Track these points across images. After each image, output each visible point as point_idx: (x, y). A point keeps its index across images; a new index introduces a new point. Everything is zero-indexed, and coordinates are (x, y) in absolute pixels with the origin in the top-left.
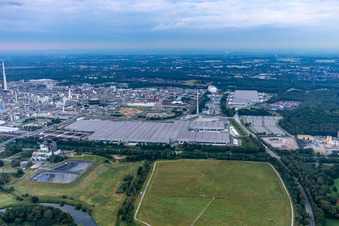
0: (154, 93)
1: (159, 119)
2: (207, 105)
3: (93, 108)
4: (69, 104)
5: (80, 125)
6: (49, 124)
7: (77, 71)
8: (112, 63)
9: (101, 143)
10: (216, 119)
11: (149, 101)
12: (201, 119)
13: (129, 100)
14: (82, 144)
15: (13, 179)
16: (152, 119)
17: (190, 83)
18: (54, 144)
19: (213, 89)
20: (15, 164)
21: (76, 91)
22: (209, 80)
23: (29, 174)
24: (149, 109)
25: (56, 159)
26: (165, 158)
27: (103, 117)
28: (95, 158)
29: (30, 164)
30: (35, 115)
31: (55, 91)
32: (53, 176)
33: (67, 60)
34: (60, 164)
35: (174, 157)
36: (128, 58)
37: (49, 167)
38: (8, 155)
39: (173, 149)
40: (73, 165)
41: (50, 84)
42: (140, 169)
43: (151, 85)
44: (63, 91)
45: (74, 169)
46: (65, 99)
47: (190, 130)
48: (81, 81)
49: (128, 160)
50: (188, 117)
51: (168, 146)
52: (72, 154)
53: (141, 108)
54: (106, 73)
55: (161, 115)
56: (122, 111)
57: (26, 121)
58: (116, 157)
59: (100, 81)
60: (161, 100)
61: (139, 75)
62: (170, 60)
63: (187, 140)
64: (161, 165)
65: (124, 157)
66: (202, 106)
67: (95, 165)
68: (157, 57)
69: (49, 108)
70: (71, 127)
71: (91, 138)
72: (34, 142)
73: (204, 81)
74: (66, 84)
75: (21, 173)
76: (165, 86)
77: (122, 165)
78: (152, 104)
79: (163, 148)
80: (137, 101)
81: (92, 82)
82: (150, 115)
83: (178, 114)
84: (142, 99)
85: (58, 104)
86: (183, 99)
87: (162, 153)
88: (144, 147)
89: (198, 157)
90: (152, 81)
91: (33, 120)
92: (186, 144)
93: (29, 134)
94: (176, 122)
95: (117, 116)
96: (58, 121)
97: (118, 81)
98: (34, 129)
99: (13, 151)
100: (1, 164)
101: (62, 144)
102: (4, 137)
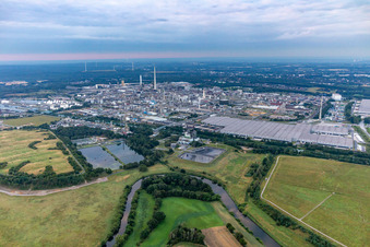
0: (277, 97)
1: (282, 120)
2: (330, 111)
3: (223, 108)
4: (203, 103)
5: (213, 120)
6: (189, 118)
7: (208, 76)
8: (238, 70)
9: (231, 136)
10: (340, 125)
11: (273, 104)
12: (323, 124)
13: (253, 102)
14: (215, 135)
15: (166, 155)
16: (276, 120)
17: (313, 90)
18: (195, 132)
19: (337, 97)
20: (168, 145)
21: (209, 93)
22: (333, 88)
23: (177, 153)
24: (272, 112)
25: (197, 144)
26: (287, 153)
27: (232, 115)
28: (227, 147)
29: (177, 146)
30: (178, 110)
31: (191, 92)
32: (194, 157)
33: (199, 67)
34: (199, 149)
35: (295, 154)
36: (252, 64)
37: (191, 149)
38: (162, 138)
39: (295, 147)
40: (209, 150)
41: (187, 86)
42: (265, 160)
43: (274, 91)
44: (198, 92)
45: (211, 154)
46: (200, 99)
47: (312, 132)
48: (211, 85)
49: (254, 152)
50: (310, 121)
51: (290, 144)
52: (208, 142)
53: (265, 110)
54: (232, 78)
55: (283, 118)
56: (248, 112)
57: (172, 114)
58: (244, 148)
59: (228, 85)
60: (284, 104)
61: (262, 81)
62: (293, 68)
63: (308, 141)
64: (284, 159)
65: (250, 149)
66: (325, 112)
67: (227, 152)
68: (279, 65)
69: (188, 105)
70: (207, 121)
71: (222, 131)
72: (179, 130)
73: (327, 88)
74: (199, 87)
75: (171, 152)
76: (288, 92)
77: (249, 155)
78: (275, 107)
79: (285, 146)
80: (261, 104)
81: (221, 86)
82: (273, 116)
83: (300, 117)
84: (266, 102)
85: (195, 102)
86: (305, 105)
87: (285, 149)
88: (268, 143)
89: (319, 156)
90: (274, 87)
91: (176, 113)
92: (307, 145)
93: (174, 124)
94: (299, 124)
95: (243, 115)
96: (196, 116)
97: (243, 86)
98: (178, 120)
99: (165, 135)
100: (157, 144)
101: (200, 134)
102: (157, 125)
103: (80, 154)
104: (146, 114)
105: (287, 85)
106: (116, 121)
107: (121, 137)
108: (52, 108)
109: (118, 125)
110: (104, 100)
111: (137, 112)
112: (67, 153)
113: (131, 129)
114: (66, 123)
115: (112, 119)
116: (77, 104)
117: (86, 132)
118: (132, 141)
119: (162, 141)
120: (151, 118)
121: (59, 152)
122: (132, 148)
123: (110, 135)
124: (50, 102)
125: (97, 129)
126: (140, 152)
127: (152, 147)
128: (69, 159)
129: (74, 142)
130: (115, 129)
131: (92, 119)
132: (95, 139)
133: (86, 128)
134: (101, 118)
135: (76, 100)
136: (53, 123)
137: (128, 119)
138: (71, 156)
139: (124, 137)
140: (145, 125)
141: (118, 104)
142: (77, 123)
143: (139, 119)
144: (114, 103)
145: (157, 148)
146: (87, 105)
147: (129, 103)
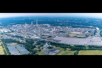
0: (80, 29)
1: (81, 37)
3: (61, 33)
4: (54, 32)
5: (57, 38)
6: (48, 37)
7: (56, 22)
8: (67, 20)
9: (63, 44)
10: (99, 38)
11: (78, 32)
12: (94, 38)
13: (72, 31)
14: (57, 44)
15: (38, 52)
16: (79, 37)
17: (91, 27)
18: (50, 43)
19: (98, 29)
20: (39, 48)
21: (56, 28)
22: (97, 26)
23: (42, 51)
24: (78, 34)
25: (50, 48)
26: (83, 50)
27: (64, 36)
28: (61, 49)
29: (43, 48)
30: (44, 34)
31: (50, 28)
32: (49, 53)
33: (53, 19)
34: (51, 49)
35: (86, 50)
36: (72, 18)
37: (48, 50)
38: (37, 45)
39: (85, 47)
40: (55, 50)
41: (49, 25)
42: (75, 53)
43: (79, 27)
44: (52, 28)
45: (55, 51)
46: (53, 30)
47: (91, 41)
48: (58, 25)
49: (71, 50)
50: (90, 37)
51: (84, 46)
52: (54, 47)
53: (76, 34)
54: (65, 23)
55: (82, 36)
56: (69, 35)
57: (42, 36)
58: (68, 49)
59: (63, 25)
60: (82, 32)
61: (75, 24)
62: (85, 20)
63: (90, 44)
64: (82, 52)
65: (70, 49)
66: (95, 34)
67: (61, 51)
68: (81, 18)
69: (48, 32)
70: (55, 39)
71: (60, 42)
72: (44, 42)
73: (95, 26)
74: (53, 26)
75: (40, 50)
76: (83, 27)
77: (69, 52)
78: (79, 33)
79: (82, 47)
80: (74, 32)
81: (61, 26)
82: (78, 36)
83: (87, 36)
84: (76, 31)
85: (51, 31)
86: (89, 32)
87: (82, 48)
88: (76, 46)
90: (79, 26)
91: (43, 35)
92: (89, 46)
93: (43, 40)
94: (87, 39)
95: (68, 36)
96: (51, 37)
97: (68, 25)
98: (44, 38)
99: (38, 44)
100: (35, 47)
101: (52, 43)
102: (36, 40)
103: (7, 48)
104: (32, 35)
105: (83, 25)
106: (21, 38)
107: (22, 44)
108: (2, 32)
109: (22, 39)
110: (19, 30)
111: (29, 34)
112: (3, 48)
113: (26, 41)
114: (5, 37)
116: (10, 31)
117: (11, 41)
118: (26, 46)
119: (37, 46)
120: (34, 37)
121: (1, 47)
122: (26, 48)
123: (19, 43)
124: (2, 30)
125: (14, 40)
126: (28, 50)
127: (33, 48)
128: (4, 50)
129: (6, 44)
130: (21, 41)
131: (13, 37)
132: (13, 44)
133: (11, 39)
134: (16, 36)
135: (10, 30)
136: (1, 37)
137: (26, 37)
138: (5, 49)
140: (32, 40)
141: (23, 32)
142: (9, 38)
143: (30, 37)
144: (22, 31)
145: (35, 49)
146: (13, 32)
147: (27, 31)
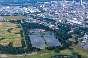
15: (74, 44)
20: (76, 39)
23: (80, 44)
29: (82, 40)
38: (74, 34)
75: (77, 43)
99: (77, 32)
100: (71, 37)
102: (75, 26)
103: (29, 37)
104: (71, 19)
107: (52, 30)
108: (26, 12)
109: (53, 24)
110: (52, 10)
111: (67, 17)
112: (22, 36)
113: (59, 27)
115: (52, 20)
116: (38, 11)
117: (36, 26)
118: (57, 34)
119: (74, 36)
120: (73, 21)
121: (19, 35)
122: (56, 38)
123: (47, 29)
124: (26, 9)
125: (42, 25)
127: (67, 39)
129: (28, 30)
130: (51, 26)
131: (42, 19)
132: (39, 30)
133: (37, 24)
135: (39, 9)
136: (23, 20)
137: (60, 21)
138: (24, 38)
139: (54, 31)
140: (69, 25)
141: (58, 12)
142: (34, 21)
143: (66, 21)
144: (56, 11)
145: (70, 39)
146: (43, 12)
147: (64, 12)
